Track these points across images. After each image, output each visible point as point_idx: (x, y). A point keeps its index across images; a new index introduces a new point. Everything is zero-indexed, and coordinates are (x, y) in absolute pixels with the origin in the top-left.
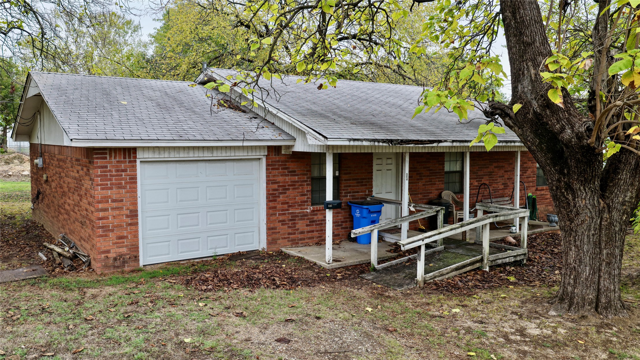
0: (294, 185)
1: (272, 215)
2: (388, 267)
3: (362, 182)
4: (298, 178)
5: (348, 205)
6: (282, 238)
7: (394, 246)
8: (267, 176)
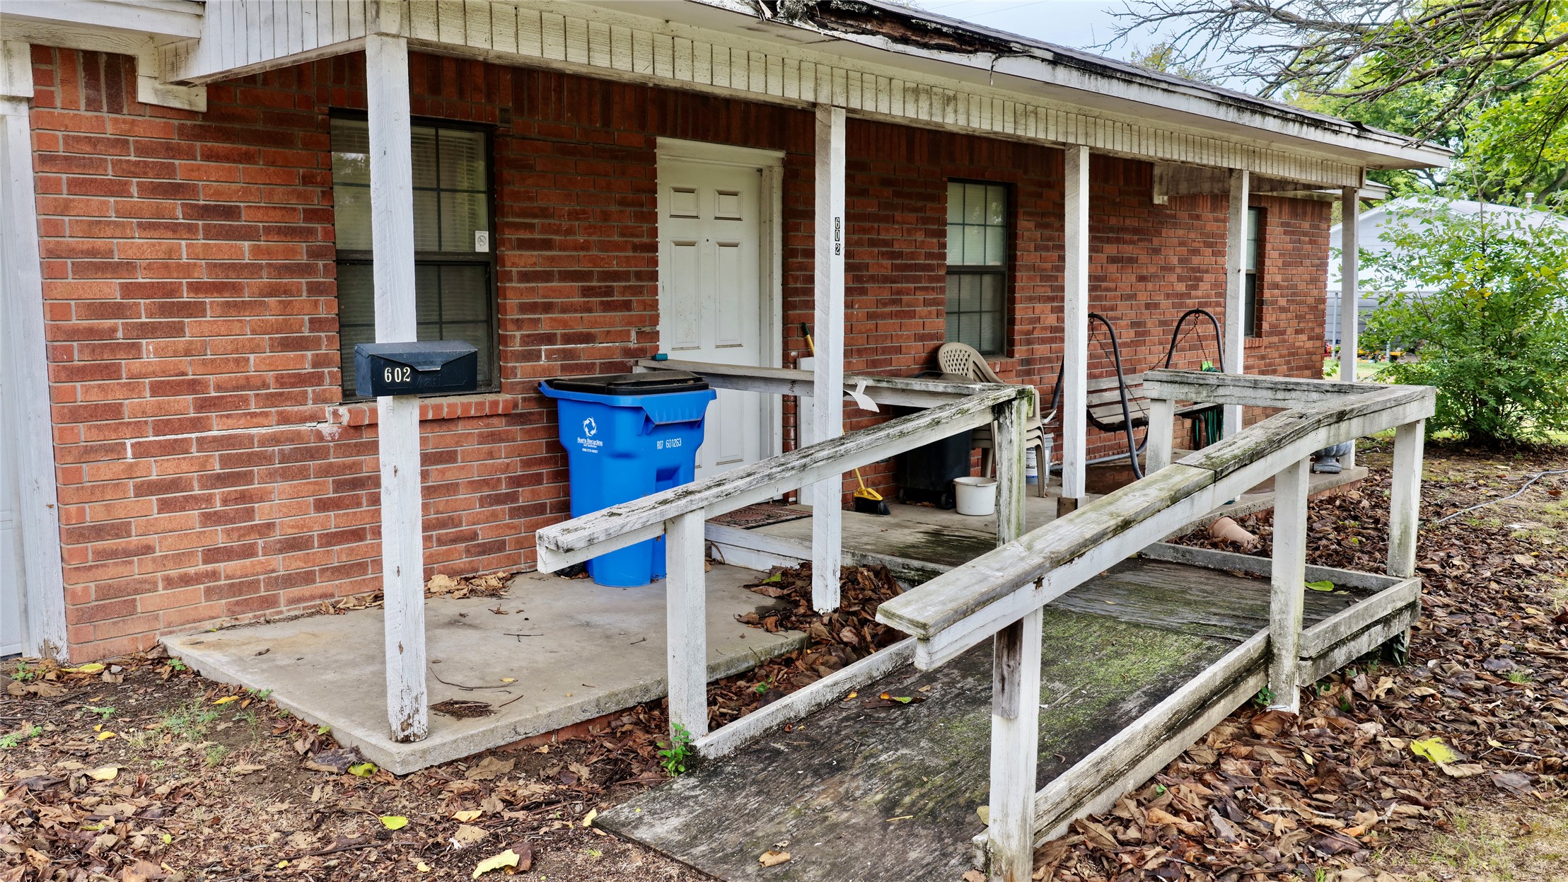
0: (236, 289)
1: (88, 453)
2: (769, 734)
3: (609, 292)
4: (256, 251)
5: (542, 400)
6: (169, 583)
7: (773, 591)
8: (48, 229)
